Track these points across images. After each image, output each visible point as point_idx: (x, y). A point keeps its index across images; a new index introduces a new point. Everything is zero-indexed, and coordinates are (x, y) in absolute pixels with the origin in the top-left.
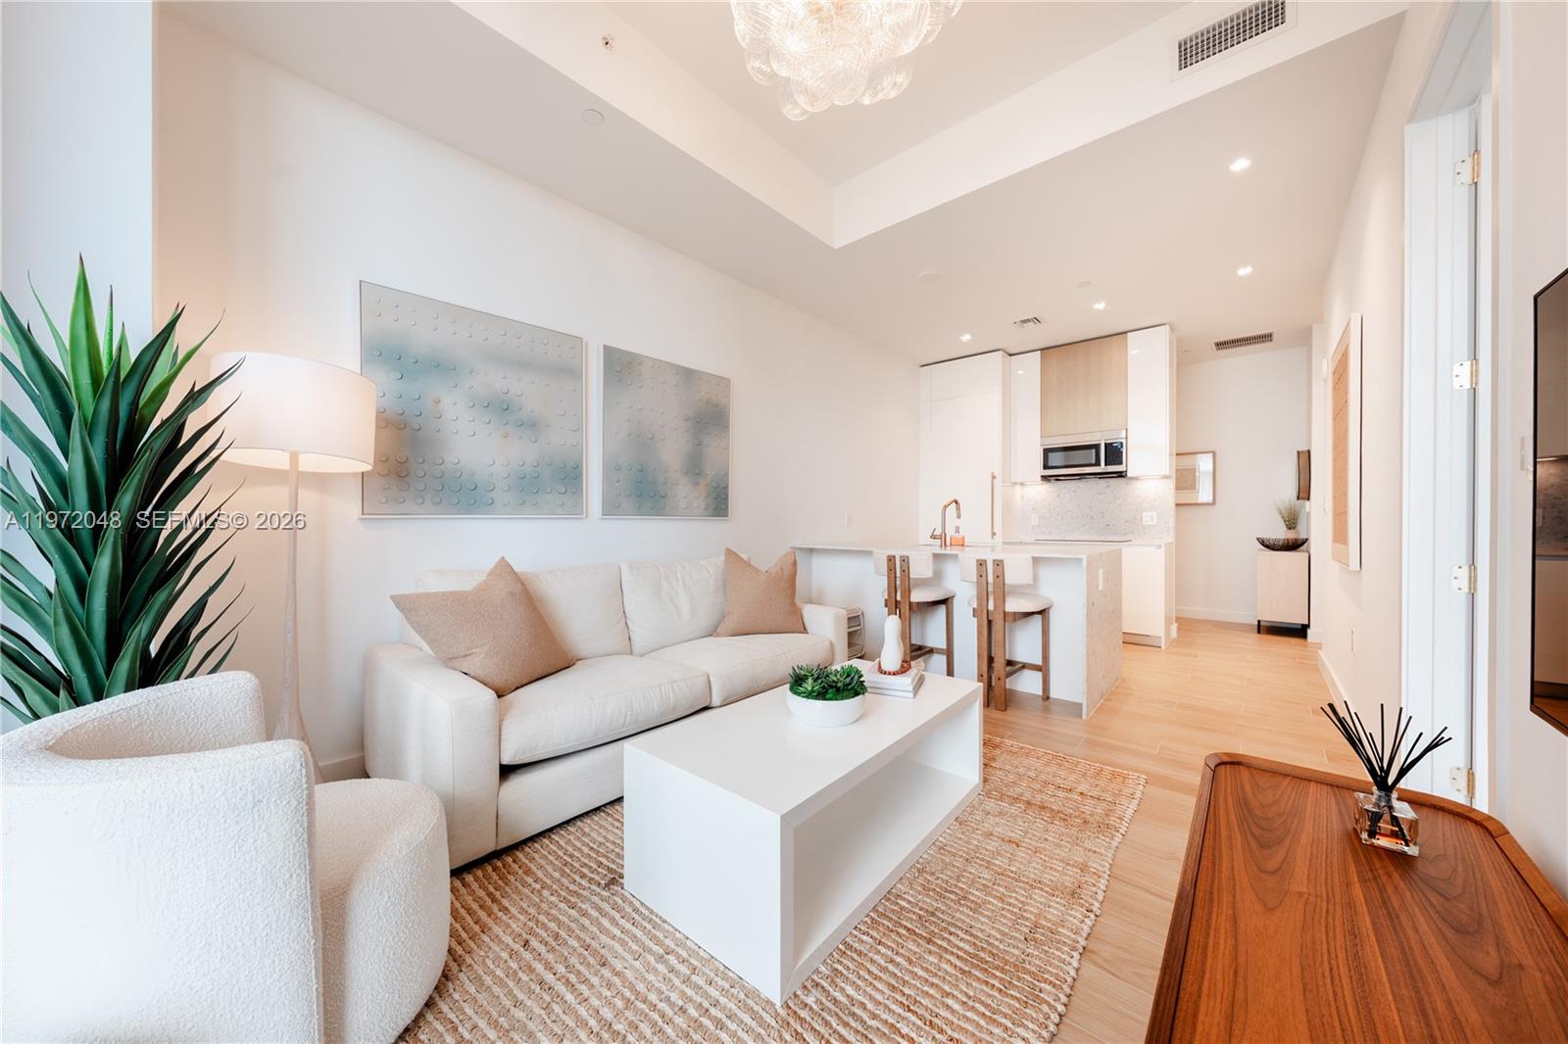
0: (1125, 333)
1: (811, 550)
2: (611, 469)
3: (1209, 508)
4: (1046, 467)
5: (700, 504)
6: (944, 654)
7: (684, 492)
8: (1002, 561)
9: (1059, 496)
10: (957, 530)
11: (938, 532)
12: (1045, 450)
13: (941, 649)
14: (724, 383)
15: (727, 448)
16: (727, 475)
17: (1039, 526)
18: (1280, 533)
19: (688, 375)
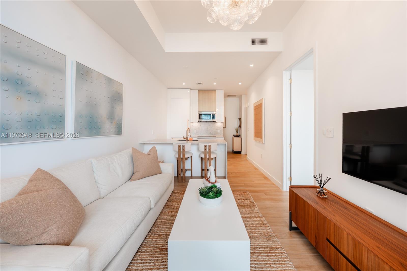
0: (216, 90)
1: (144, 143)
2: (78, 117)
3: (225, 128)
4: (199, 119)
5: (113, 130)
6: (190, 170)
7: (108, 126)
8: (211, 145)
9: (201, 126)
10: (191, 136)
11: (185, 137)
12: (199, 115)
13: (190, 169)
14: (121, 85)
15: (122, 109)
16: (122, 119)
17: (196, 133)
18: (236, 134)
19: (110, 80)
